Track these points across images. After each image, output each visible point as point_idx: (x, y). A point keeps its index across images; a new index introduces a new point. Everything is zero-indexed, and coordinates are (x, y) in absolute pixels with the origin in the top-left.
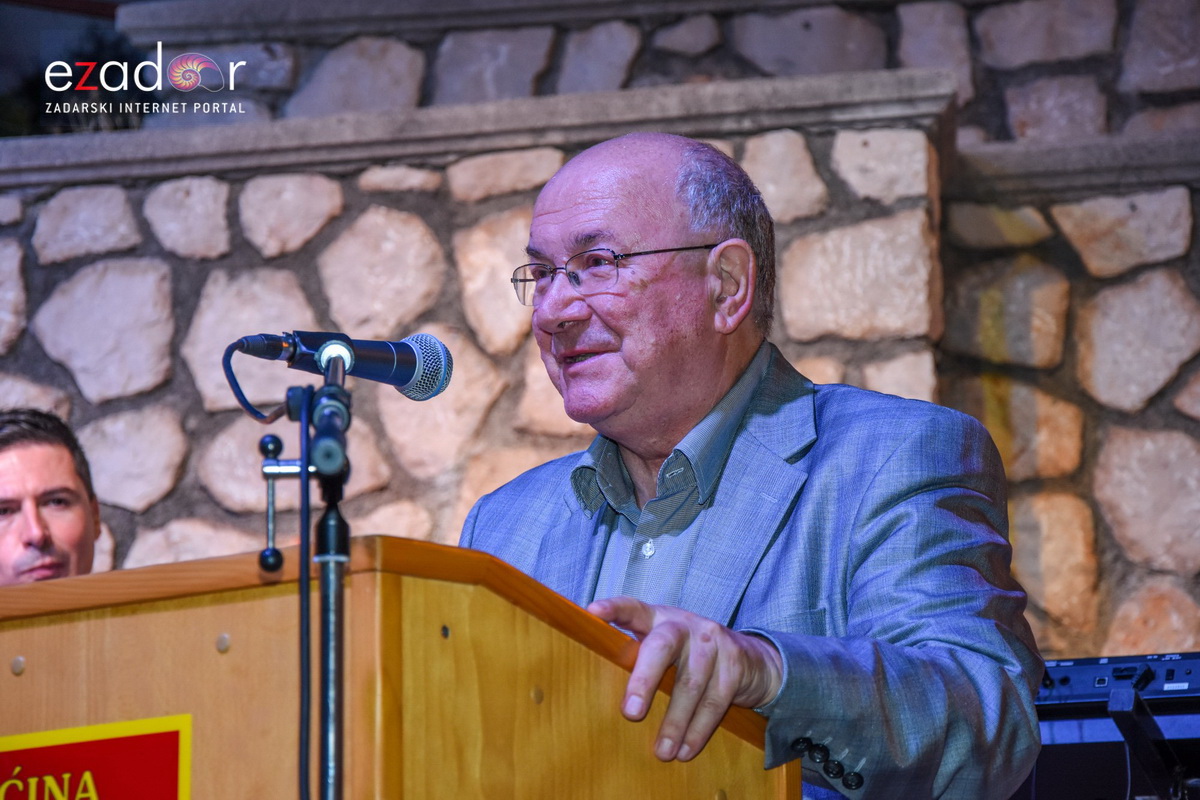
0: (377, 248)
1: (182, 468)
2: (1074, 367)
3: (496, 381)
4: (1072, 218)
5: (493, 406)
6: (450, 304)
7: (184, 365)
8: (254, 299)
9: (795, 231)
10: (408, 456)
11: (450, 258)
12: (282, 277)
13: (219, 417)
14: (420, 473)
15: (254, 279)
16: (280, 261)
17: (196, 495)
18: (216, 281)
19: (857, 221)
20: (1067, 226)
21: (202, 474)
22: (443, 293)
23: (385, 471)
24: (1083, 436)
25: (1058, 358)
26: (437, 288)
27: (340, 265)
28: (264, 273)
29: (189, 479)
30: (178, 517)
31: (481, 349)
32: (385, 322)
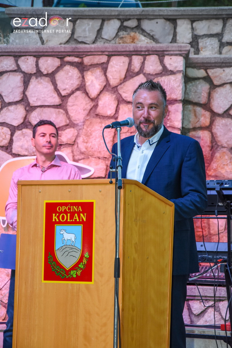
0: (68, 74)
1: (25, 118)
2: (210, 104)
3: (92, 104)
4: (211, 72)
5: (91, 109)
6: (83, 87)
7: (26, 96)
8: (41, 83)
9: (155, 76)
10: (73, 119)
11: (83, 77)
12: (47, 79)
13: (33, 107)
14: (75, 122)
15: (41, 79)
16: (47, 75)
17: (28, 123)
18: (33, 78)
19: (168, 75)
20: (210, 74)
21: (29, 119)
22: (81, 85)
23: (68, 121)
24: (211, 119)
25: (207, 102)
26: (80, 83)
27: (60, 77)
28: (43, 78)
29: (27, 120)
30: (24, 128)
31: (89, 97)
32: (69, 90)
